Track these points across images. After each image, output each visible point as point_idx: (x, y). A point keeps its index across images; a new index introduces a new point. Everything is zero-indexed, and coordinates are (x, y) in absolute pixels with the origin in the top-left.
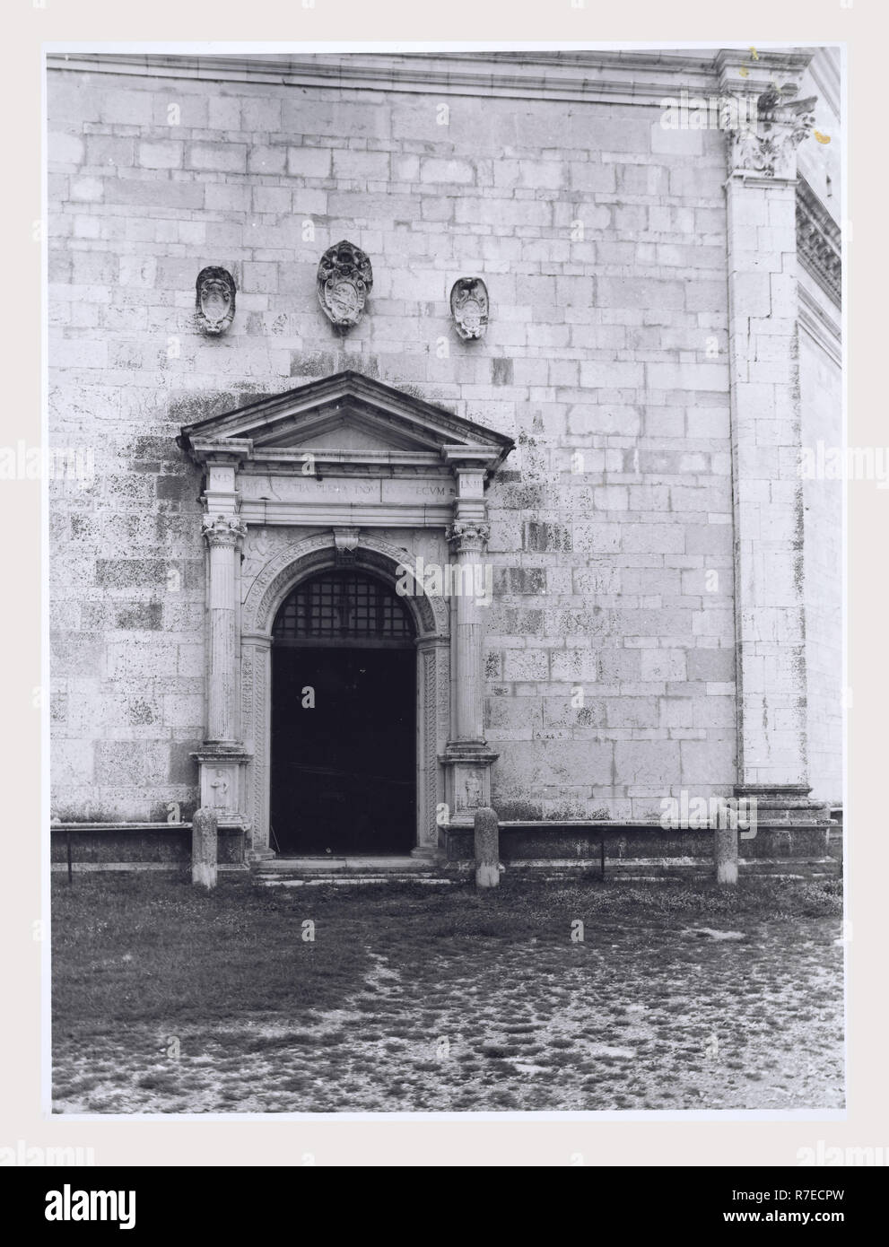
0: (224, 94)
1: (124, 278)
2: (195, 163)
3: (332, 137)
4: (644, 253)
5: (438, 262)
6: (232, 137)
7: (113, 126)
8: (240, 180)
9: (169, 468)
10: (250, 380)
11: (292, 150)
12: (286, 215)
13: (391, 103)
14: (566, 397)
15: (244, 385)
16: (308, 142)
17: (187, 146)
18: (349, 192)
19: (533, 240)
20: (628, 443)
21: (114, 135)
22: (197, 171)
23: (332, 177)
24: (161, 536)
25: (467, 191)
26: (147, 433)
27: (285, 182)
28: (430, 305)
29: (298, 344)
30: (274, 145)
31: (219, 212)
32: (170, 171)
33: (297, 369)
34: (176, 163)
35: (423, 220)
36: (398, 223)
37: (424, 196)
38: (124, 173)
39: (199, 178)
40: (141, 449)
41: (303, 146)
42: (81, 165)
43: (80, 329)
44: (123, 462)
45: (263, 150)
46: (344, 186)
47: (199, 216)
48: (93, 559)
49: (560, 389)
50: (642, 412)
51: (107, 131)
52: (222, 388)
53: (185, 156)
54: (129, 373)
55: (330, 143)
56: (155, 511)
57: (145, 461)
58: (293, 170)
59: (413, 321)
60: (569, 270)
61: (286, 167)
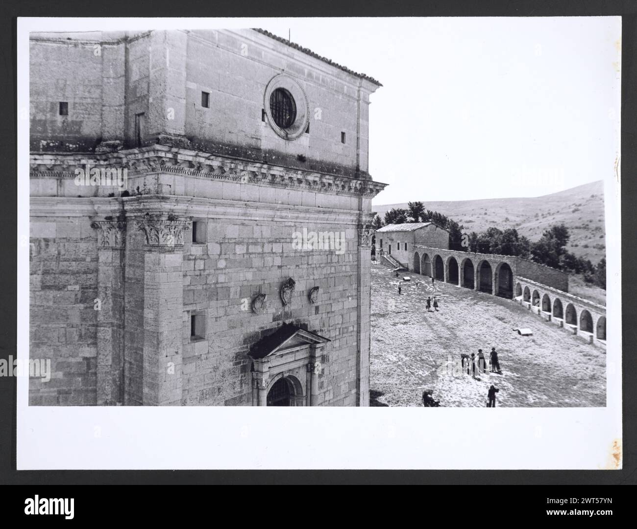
0: (257, 225)
1: (231, 297)
2: (250, 251)
3: (283, 239)
4: (344, 268)
5: (305, 278)
6: (259, 240)
7: (228, 239)
8: (261, 255)
9: (243, 362)
10: (263, 326)
11: (274, 244)
12: (272, 266)
13: (295, 226)
14: (329, 315)
15: (262, 328)
16: (278, 241)
17: (248, 244)
18: (286, 257)
19: (324, 267)
20: (339, 326)
21: (229, 242)
22: (250, 254)
23: (282, 252)
24: (241, 387)
25: (311, 253)
26: (238, 351)
27: (272, 255)
28: (303, 291)
29: (274, 311)
30: (269, 242)
31: (256, 268)
32: (243, 254)
33: (274, 320)
34: (245, 251)
35: (302, 264)
36: (297, 266)
37: (302, 256)
38: (232, 257)
39: (251, 256)
40: (236, 357)
41: (276, 242)
42: (220, 255)
43: (220, 317)
44: (232, 363)
45: (267, 244)
46: (285, 255)
47: (251, 270)
48: (224, 400)
49: (328, 313)
50: (342, 316)
51: (227, 241)
52: (257, 330)
53: (247, 249)
54: (233, 330)
55: (282, 241)
56: (240, 378)
57: (237, 361)
58: (274, 251)
59: (299, 298)
60: (331, 276)
61: (272, 250)
